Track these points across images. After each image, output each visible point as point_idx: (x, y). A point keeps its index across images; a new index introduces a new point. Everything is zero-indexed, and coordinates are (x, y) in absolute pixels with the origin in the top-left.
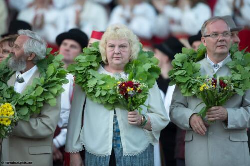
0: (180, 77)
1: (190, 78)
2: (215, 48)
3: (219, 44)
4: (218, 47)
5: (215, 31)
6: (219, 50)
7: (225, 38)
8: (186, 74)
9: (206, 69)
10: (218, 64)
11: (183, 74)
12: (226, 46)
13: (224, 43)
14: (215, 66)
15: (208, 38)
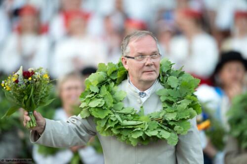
0: (97, 109)
1: (110, 112)
2: (140, 73)
3: (146, 69)
4: (144, 72)
5: (141, 51)
6: (145, 77)
7: (153, 60)
8: (105, 104)
9: (129, 98)
10: (145, 92)
11: (101, 106)
12: (154, 71)
13: (153, 68)
14: (140, 94)
15: (130, 59)
